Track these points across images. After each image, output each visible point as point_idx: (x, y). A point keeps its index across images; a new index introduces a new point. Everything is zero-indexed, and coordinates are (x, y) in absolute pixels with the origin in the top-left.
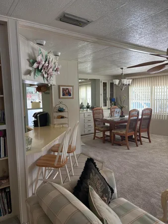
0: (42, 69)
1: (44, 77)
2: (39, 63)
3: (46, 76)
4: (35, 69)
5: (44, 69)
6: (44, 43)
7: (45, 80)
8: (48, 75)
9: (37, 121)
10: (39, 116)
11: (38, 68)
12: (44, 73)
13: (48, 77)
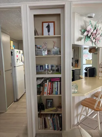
0: (91, 36)
1: (92, 42)
2: (88, 32)
3: (94, 41)
4: (86, 36)
5: (93, 35)
6: (94, 15)
7: (93, 44)
8: (96, 40)
9: (87, 73)
10: (89, 69)
11: (87, 35)
12: (92, 39)
13: (96, 42)
